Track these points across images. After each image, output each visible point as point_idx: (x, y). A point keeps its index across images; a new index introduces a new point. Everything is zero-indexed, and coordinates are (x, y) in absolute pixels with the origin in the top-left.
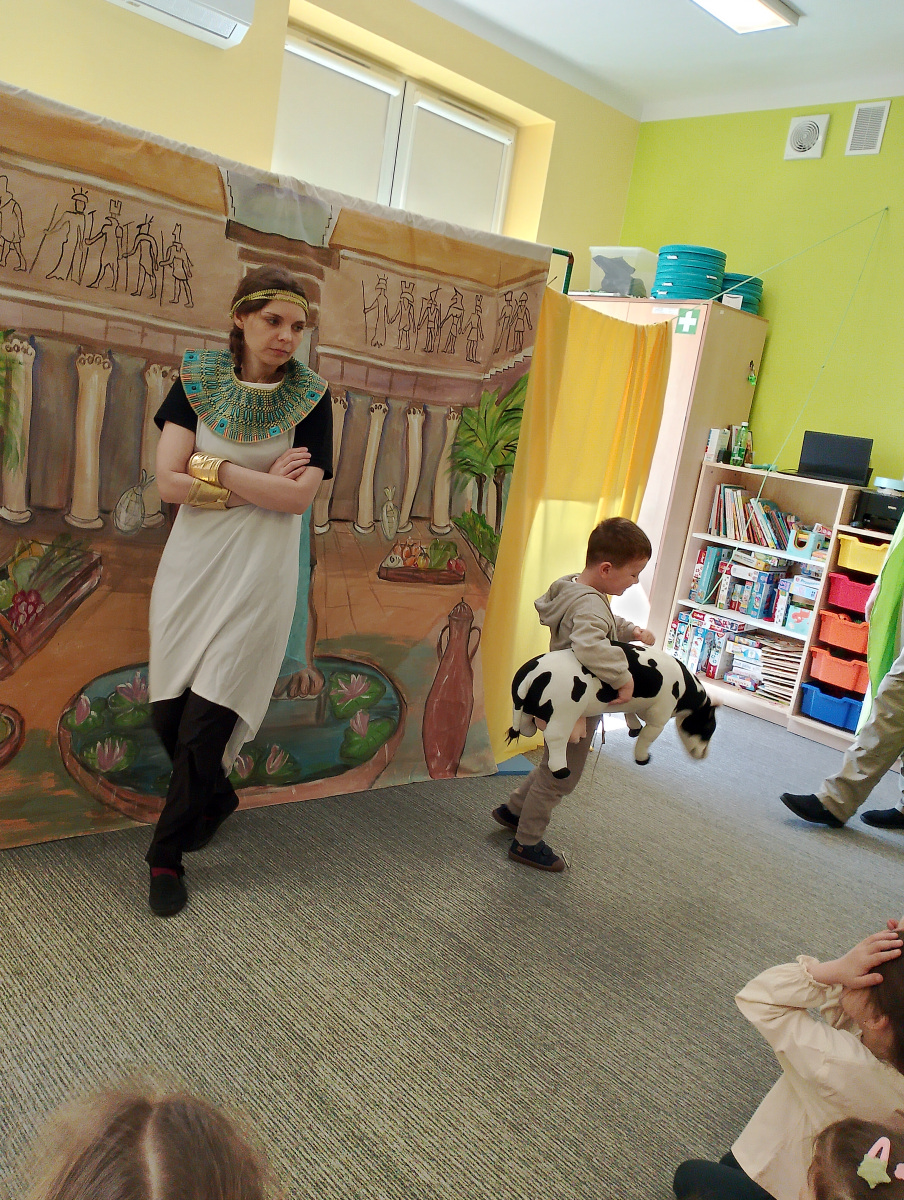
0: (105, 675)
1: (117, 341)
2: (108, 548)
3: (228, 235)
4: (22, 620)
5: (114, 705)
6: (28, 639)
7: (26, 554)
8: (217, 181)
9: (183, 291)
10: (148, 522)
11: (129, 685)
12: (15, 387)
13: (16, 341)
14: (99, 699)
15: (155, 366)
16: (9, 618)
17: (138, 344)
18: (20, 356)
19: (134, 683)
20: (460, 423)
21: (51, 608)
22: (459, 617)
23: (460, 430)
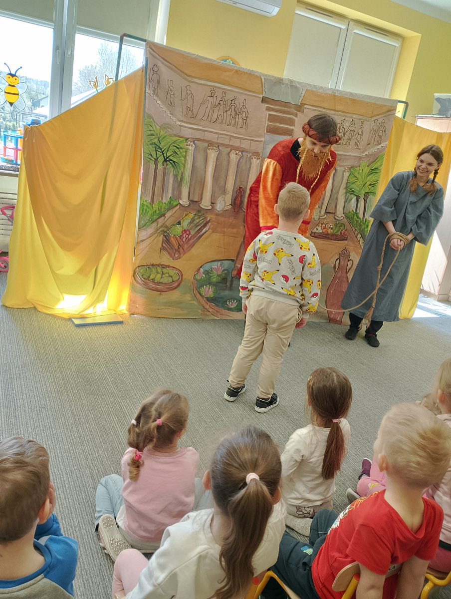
0: (209, 262)
1: (221, 142)
2: (212, 216)
3: (262, 102)
4: (184, 240)
5: (210, 273)
6: (186, 246)
7: (187, 217)
8: (260, 82)
9: (245, 124)
10: (227, 208)
11: (216, 267)
12: (187, 158)
13: (189, 142)
14: (206, 271)
15: (233, 151)
16: (180, 239)
17: (228, 143)
19: (218, 267)
20: (350, 174)
21: (193, 237)
22: (344, 255)
23: (350, 177)
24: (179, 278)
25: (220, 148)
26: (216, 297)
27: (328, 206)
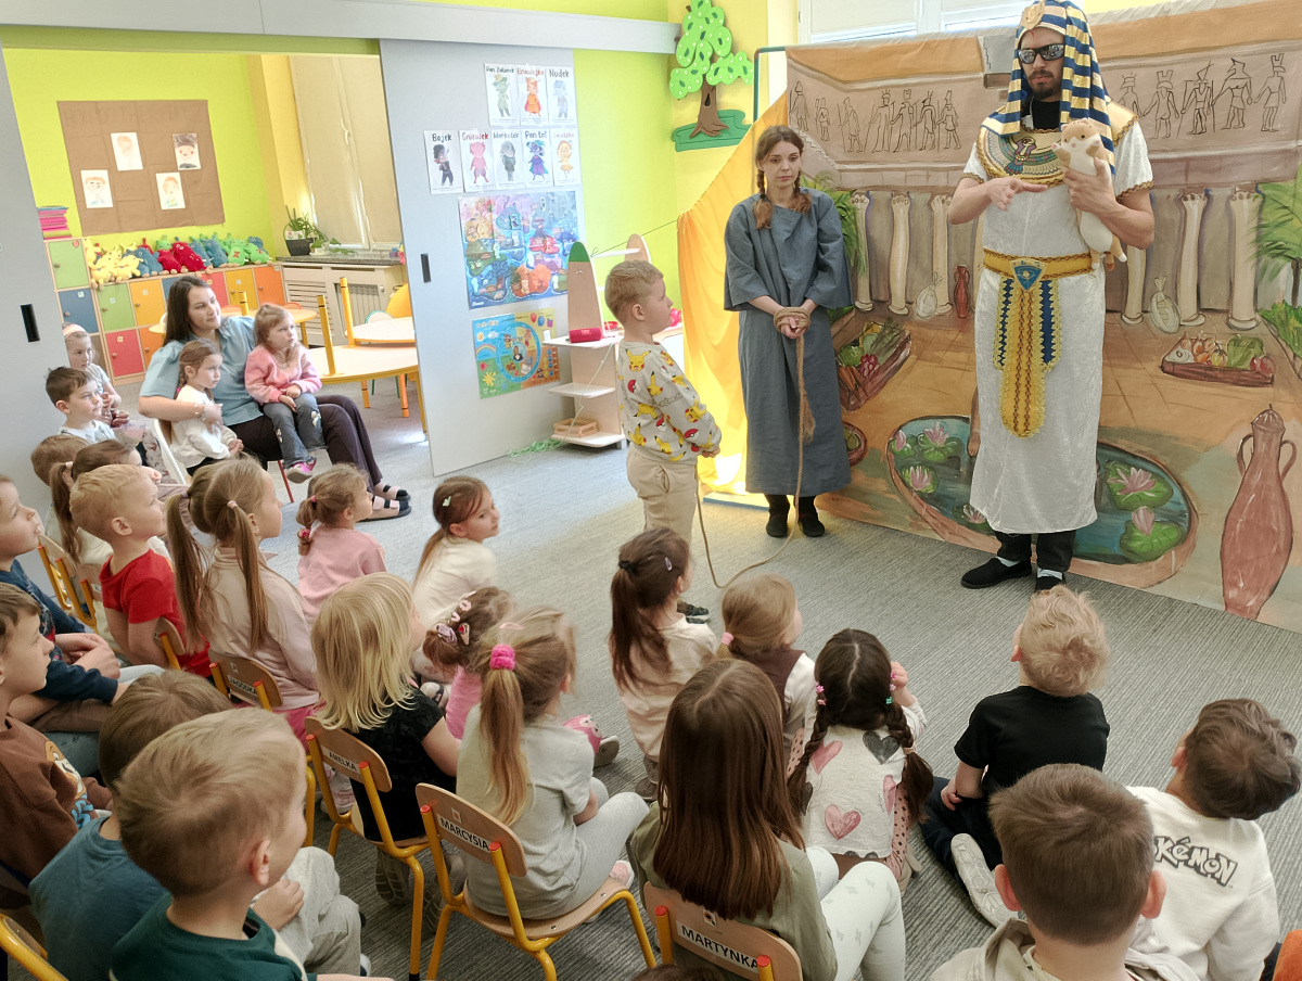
2: (912, 328)
3: (986, 85)
4: (866, 373)
6: (870, 384)
7: (869, 331)
9: (952, 138)
10: (940, 311)
13: (857, 196)
15: (937, 197)
16: (859, 371)
17: (925, 184)
18: (858, 205)
19: (936, 430)
20: (1263, 202)
21: (884, 368)
22: (1267, 426)
23: (1266, 210)
24: (860, 445)
25: (912, 196)
26: (939, 495)
27: (1202, 294)
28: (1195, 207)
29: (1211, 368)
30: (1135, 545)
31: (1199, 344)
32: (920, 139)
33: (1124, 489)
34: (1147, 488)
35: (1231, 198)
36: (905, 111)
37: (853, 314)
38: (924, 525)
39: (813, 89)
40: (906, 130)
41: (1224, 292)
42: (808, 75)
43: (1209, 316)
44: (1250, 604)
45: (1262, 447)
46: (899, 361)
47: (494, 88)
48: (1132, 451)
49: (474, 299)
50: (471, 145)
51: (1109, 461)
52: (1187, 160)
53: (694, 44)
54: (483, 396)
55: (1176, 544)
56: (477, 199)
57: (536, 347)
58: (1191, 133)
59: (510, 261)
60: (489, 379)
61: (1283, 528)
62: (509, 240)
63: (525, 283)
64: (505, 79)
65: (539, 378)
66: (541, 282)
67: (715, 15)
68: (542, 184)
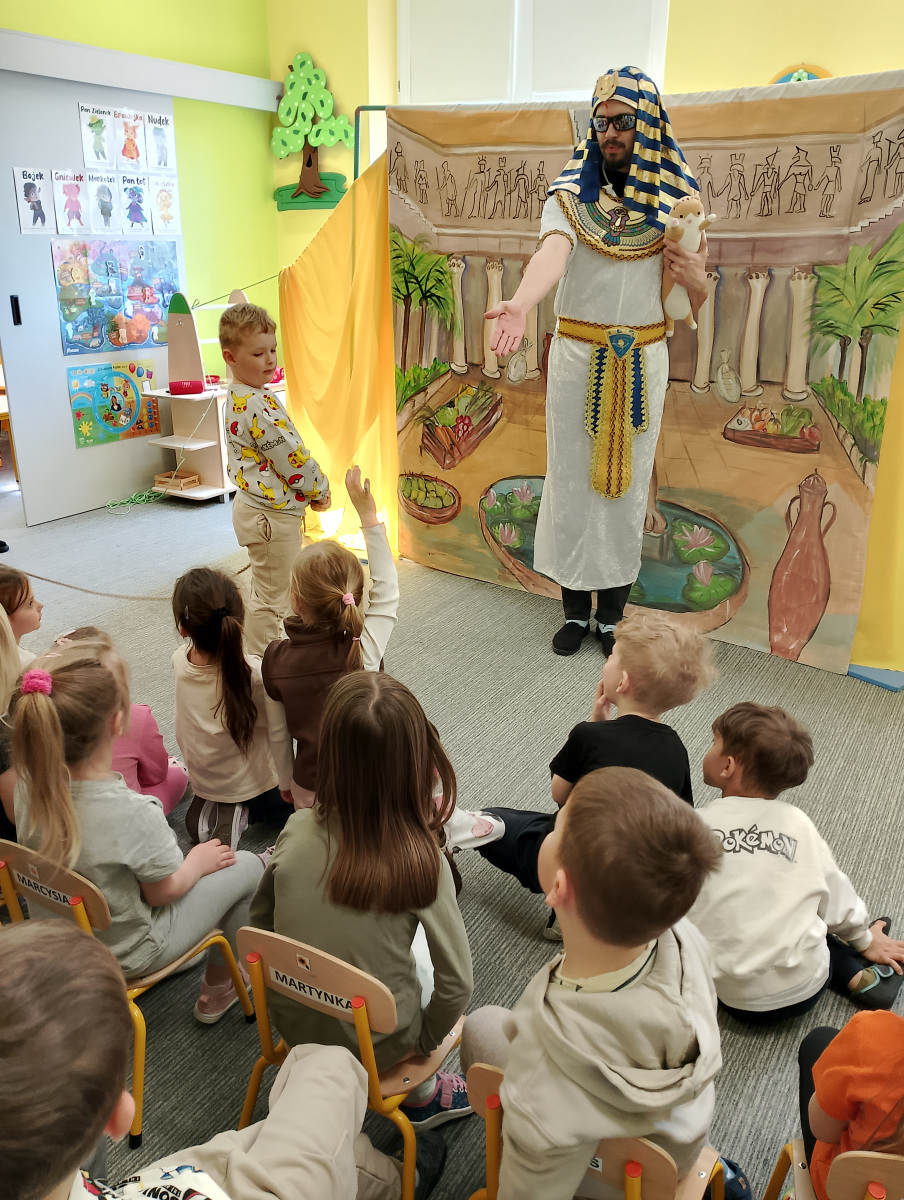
0: (506, 479)
1: (506, 252)
2: (505, 392)
4: (460, 434)
5: (510, 501)
7: (464, 393)
8: (566, 121)
10: (530, 376)
12: (454, 288)
13: (454, 260)
14: (503, 495)
16: (454, 431)
17: (517, 252)
18: (454, 269)
19: (522, 489)
20: (818, 283)
21: (477, 429)
22: (811, 488)
23: (820, 290)
24: (454, 503)
25: (506, 263)
26: (525, 550)
27: (761, 367)
28: (758, 285)
29: (767, 436)
30: (695, 595)
31: (756, 413)
32: (513, 208)
33: (687, 545)
34: (707, 544)
35: (791, 277)
36: (499, 179)
37: (449, 375)
38: (512, 577)
39: (413, 151)
40: (500, 197)
41: (780, 366)
42: (408, 136)
43: (767, 388)
44: (792, 647)
45: (807, 507)
46: (491, 423)
47: (89, 130)
48: (695, 510)
49: (69, 346)
50: (65, 186)
51: (675, 519)
52: (754, 240)
53: (296, 104)
54: (79, 445)
55: (731, 595)
56: (71, 242)
57: (135, 398)
58: (758, 215)
59: (107, 309)
60: (85, 428)
61: (822, 581)
62: (106, 287)
63: (123, 332)
64: (100, 122)
65: (138, 429)
66: (140, 332)
67: (317, 77)
68: (141, 232)
